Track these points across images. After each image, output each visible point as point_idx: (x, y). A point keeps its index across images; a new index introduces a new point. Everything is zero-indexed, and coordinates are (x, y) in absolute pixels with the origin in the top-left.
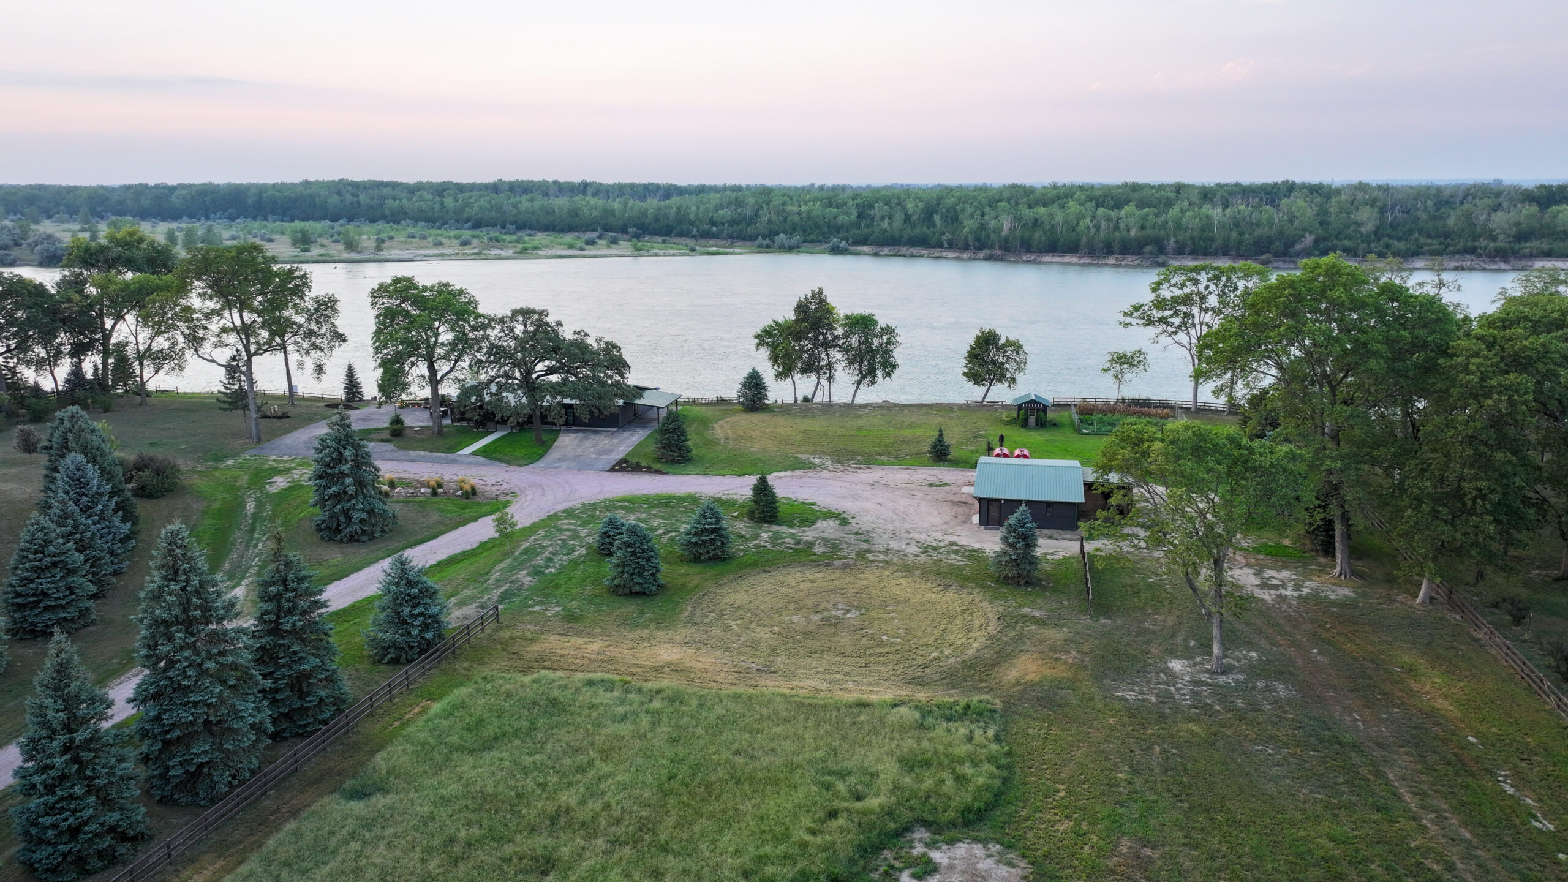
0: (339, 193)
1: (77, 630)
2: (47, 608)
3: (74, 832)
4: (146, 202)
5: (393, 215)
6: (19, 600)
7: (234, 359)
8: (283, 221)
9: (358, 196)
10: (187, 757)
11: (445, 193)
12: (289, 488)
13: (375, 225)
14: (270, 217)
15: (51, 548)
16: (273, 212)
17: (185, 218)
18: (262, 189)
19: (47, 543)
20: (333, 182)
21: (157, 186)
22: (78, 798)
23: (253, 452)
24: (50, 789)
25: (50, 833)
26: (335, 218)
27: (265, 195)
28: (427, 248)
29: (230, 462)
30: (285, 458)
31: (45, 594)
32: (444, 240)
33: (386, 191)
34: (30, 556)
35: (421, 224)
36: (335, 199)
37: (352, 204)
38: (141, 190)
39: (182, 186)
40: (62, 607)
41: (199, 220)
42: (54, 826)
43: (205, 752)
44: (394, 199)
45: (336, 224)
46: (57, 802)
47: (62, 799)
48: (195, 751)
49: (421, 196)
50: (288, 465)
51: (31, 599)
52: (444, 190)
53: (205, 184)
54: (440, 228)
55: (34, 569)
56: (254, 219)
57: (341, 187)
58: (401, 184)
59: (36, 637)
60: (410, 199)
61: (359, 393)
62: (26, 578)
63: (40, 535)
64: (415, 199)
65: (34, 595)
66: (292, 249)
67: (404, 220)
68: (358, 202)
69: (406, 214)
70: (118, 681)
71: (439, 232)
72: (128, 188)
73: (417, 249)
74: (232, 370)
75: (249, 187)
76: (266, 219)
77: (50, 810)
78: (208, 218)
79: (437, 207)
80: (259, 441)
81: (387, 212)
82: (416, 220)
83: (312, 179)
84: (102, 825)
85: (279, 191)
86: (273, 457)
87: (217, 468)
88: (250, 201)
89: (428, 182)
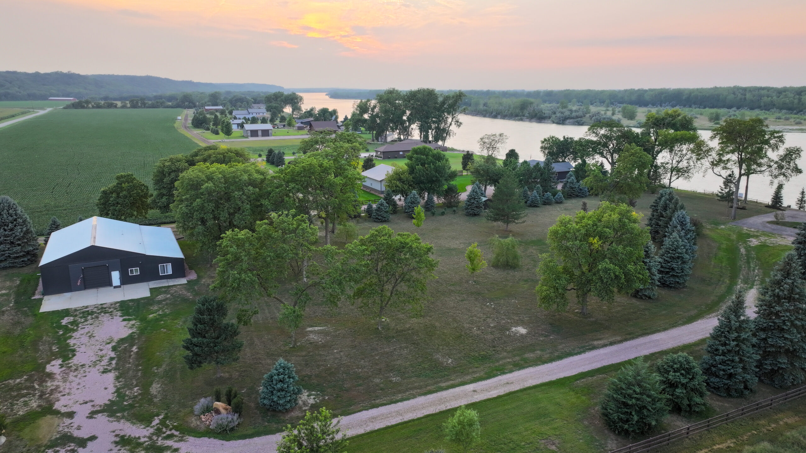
0: (734, 93)
1: (681, 288)
2: (673, 276)
3: (730, 376)
4: (634, 98)
5: (765, 106)
6: (662, 269)
7: (730, 176)
8: (699, 108)
9: (745, 95)
10: (774, 362)
11: (802, 94)
12: (761, 245)
13: (754, 111)
14: (693, 105)
15: (679, 250)
16: (695, 103)
17: (650, 105)
18: (691, 92)
19: (678, 247)
20: (730, 87)
21: (639, 90)
22: (736, 362)
23: (733, 224)
24: (724, 354)
25: (722, 373)
26: (730, 107)
27: (693, 94)
28: (791, 125)
29: (723, 227)
30: (752, 230)
31: (673, 269)
32: (802, 121)
33: (763, 92)
34: (671, 251)
35: (784, 111)
36: (732, 96)
37: (741, 99)
38: (631, 92)
39: (651, 90)
40: (677, 276)
41: (657, 106)
42: (724, 370)
43: (784, 363)
44: (768, 97)
45: (731, 110)
46: (727, 360)
47: (729, 360)
48: (780, 360)
49: (786, 95)
50: (756, 234)
51: (667, 270)
52: (802, 92)
53: (662, 89)
54: (796, 114)
55: (670, 258)
56: (685, 106)
57: (735, 90)
58: (773, 88)
59: (664, 287)
60: (779, 97)
61: (780, 202)
62: (667, 261)
63: (676, 243)
64: (781, 97)
65: (669, 269)
66: (708, 123)
67: (773, 108)
68: (745, 99)
69: (774, 105)
70: (708, 316)
71: (795, 116)
72: (626, 91)
73: (784, 125)
74: (728, 181)
75: (685, 90)
76: (690, 107)
77: (723, 362)
78: (661, 106)
79: (796, 101)
80: (735, 218)
81: (762, 104)
82: (781, 109)
83: (718, 86)
84: (743, 378)
85: (701, 93)
86: (745, 228)
87: (717, 229)
88: (684, 98)
89: (791, 87)
